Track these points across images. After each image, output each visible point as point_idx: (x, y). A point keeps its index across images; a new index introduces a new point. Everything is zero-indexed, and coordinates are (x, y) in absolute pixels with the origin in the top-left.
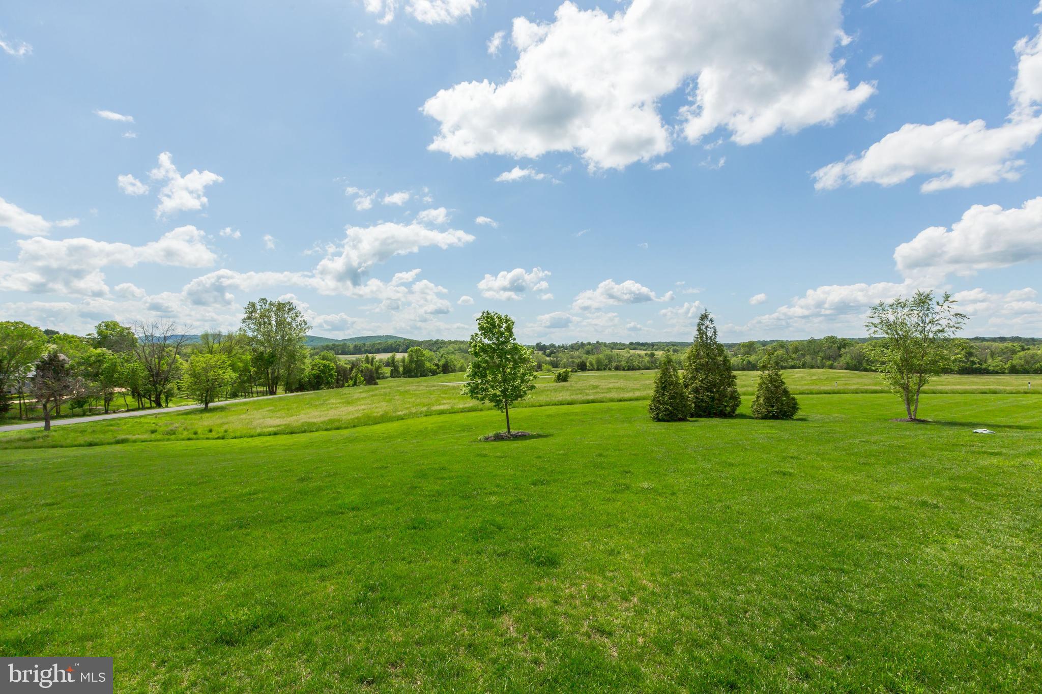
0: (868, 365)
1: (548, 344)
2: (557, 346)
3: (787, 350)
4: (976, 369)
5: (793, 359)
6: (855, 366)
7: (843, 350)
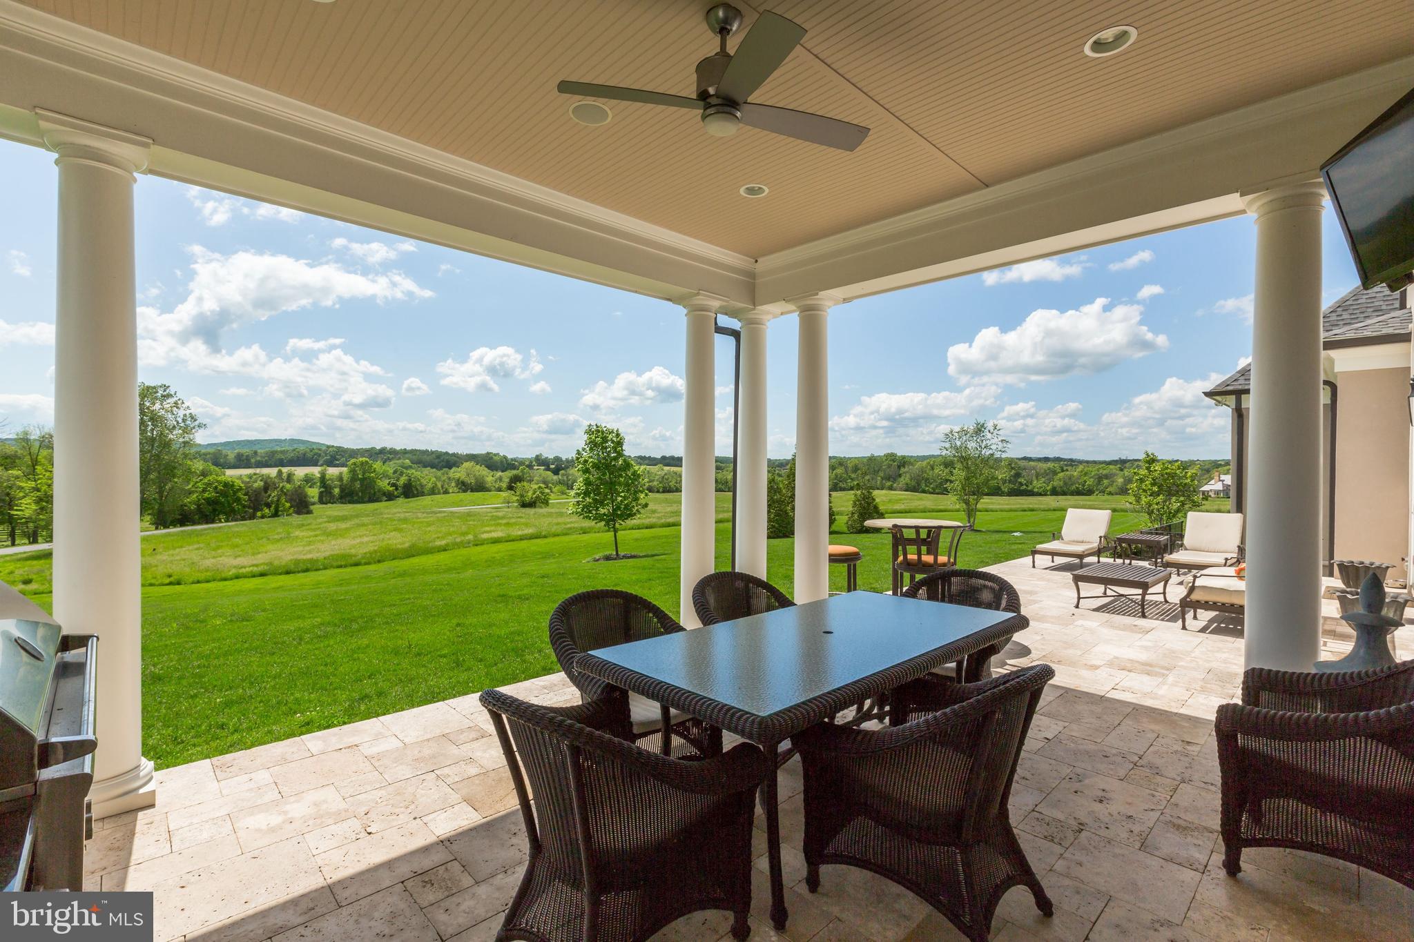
0: (926, 486)
1: (551, 457)
2: (564, 459)
3: (846, 468)
4: (1023, 490)
5: (852, 479)
6: (914, 487)
7: (903, 470)
